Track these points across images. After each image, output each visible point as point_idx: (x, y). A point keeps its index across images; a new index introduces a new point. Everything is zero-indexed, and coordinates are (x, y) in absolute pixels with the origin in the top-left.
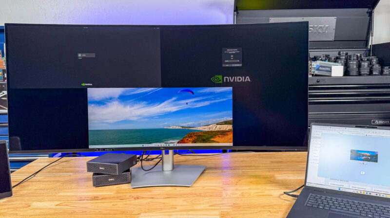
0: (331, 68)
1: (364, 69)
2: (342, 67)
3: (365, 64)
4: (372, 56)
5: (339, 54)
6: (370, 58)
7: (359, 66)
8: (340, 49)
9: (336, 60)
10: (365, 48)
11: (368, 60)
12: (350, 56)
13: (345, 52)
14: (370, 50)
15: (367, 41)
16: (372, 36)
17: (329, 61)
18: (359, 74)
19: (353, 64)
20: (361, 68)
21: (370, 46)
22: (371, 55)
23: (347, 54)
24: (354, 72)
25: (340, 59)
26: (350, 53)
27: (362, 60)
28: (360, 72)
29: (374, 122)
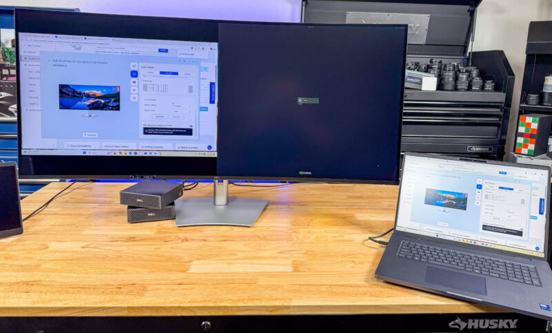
0: (421, 80)
1: (462, 83)
2: (436, 79)
3: (464, 77)
4: (471, 66)
5: (431, 62)
6: (469, 68)
7: (456, 78)
8: (432, 55)
9: (428, 69)
10: (463, 55)
11: (467, 71)
12: (445, 66)
13: (438, 60)
14: (468, 59)
15: (465, 47)
16: (473, 41)
17: (418, 71)
18: (456, 89)
20: (459, 82)
21: (470, 53)
22: (470, 64)
23: (440, 62)
24: (450, 86)
25: (432, 68)
26: (444, 61)
27: (459, 71)
28: (456, 86)
29: (470, 149)
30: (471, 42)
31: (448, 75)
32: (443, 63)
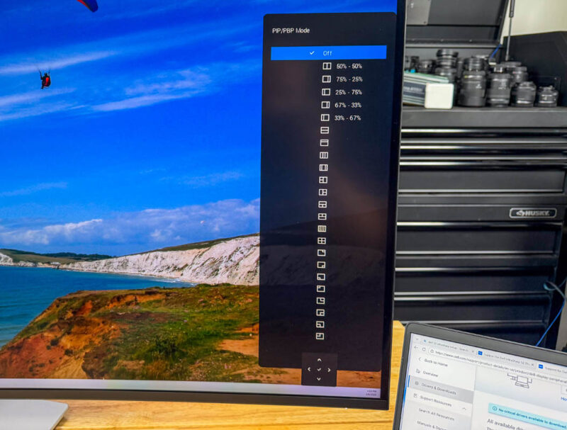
0: (424, 88)
1: (499, 92)
2: (451, 87)
3: (501, 82)
4: (510, 61)
5: (439, 54)
6: (508, 65)
7: (488, 85)
8: (440, 42)
9: (434, 69)
10: (493, 43)
11: (505, 71)
12: (466, 62)
13: (451, 52)
14: (503, 49)
15: (498, 28)
16: (511, 16)
17: (417, 71)
18: (487, 104)
19: (475, 80)
20: (492, 91)
21: (506, 38)
22: (507, 58)
23: (455, 55)
24: (476, 99)
25: (440, 66)
26: (463, 54)
27: (491, 69)
28: (488, 99)
29: (514, 213)
30: (507, 19)
31: (472, 79)
32: (459, 56)
